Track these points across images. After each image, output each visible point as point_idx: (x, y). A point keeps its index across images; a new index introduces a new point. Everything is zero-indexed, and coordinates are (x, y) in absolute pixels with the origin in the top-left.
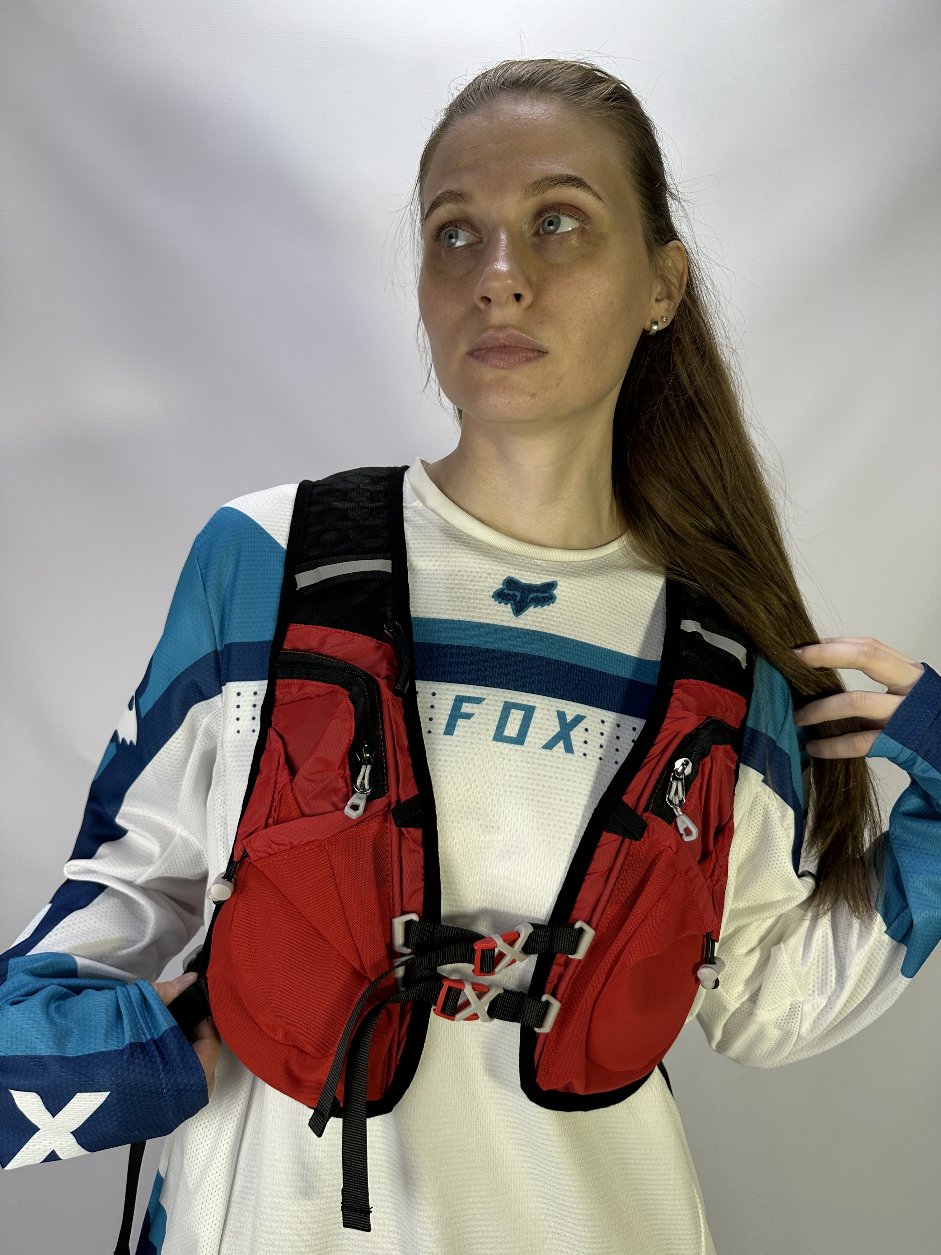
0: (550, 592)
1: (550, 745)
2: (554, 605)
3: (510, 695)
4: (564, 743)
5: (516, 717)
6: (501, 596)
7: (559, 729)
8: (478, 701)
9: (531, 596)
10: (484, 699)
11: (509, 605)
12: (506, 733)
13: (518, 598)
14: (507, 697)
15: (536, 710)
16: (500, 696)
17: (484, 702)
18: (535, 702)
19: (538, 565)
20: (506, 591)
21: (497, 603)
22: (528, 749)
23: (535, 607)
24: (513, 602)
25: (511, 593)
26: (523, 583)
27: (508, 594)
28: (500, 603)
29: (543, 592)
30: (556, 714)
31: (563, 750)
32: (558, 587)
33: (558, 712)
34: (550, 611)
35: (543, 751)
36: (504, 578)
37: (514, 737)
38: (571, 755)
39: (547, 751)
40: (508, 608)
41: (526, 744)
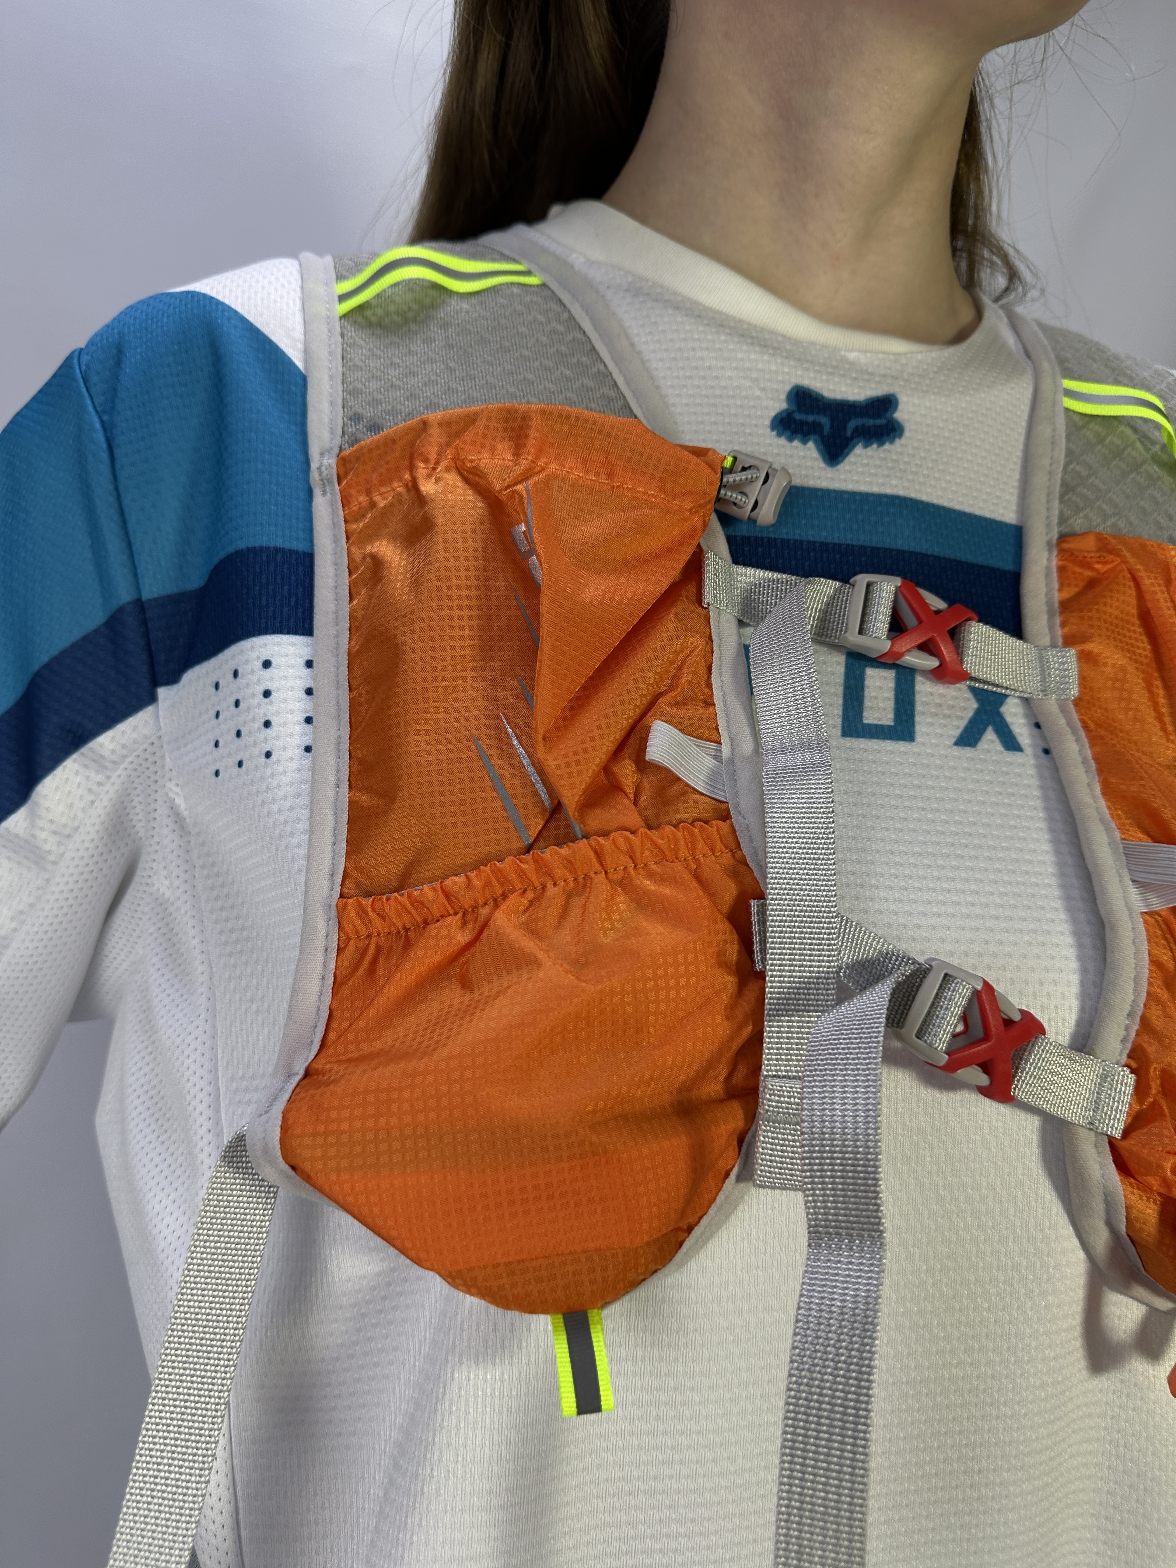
0: (888, 415)
1: (968, 739)
2: (903, 441)
4: (997, 733)
5: (880, 684)
6: (788, 426)
7: (975, 705)
9: (852, 424)
11: (811, 444)
12: (870, 717)
13: (827, 429)
19: (850, 363)
20: (798, 416)
21: (783, 441)
22: (927, 749)
23: (866, 446)
24: (817, 437)
25: (810, 418)
26: (828, 400)
27: (802, 423)
28: (790, 439)
29: (874, 417)
31: (999, 746)
32: (902, 406)
35: (958, 751)
36: (788, 388)
37: (889, 726)
38: (1018, 754)
39: (968, 752)
40: (811, 450)
41: (917, 737)
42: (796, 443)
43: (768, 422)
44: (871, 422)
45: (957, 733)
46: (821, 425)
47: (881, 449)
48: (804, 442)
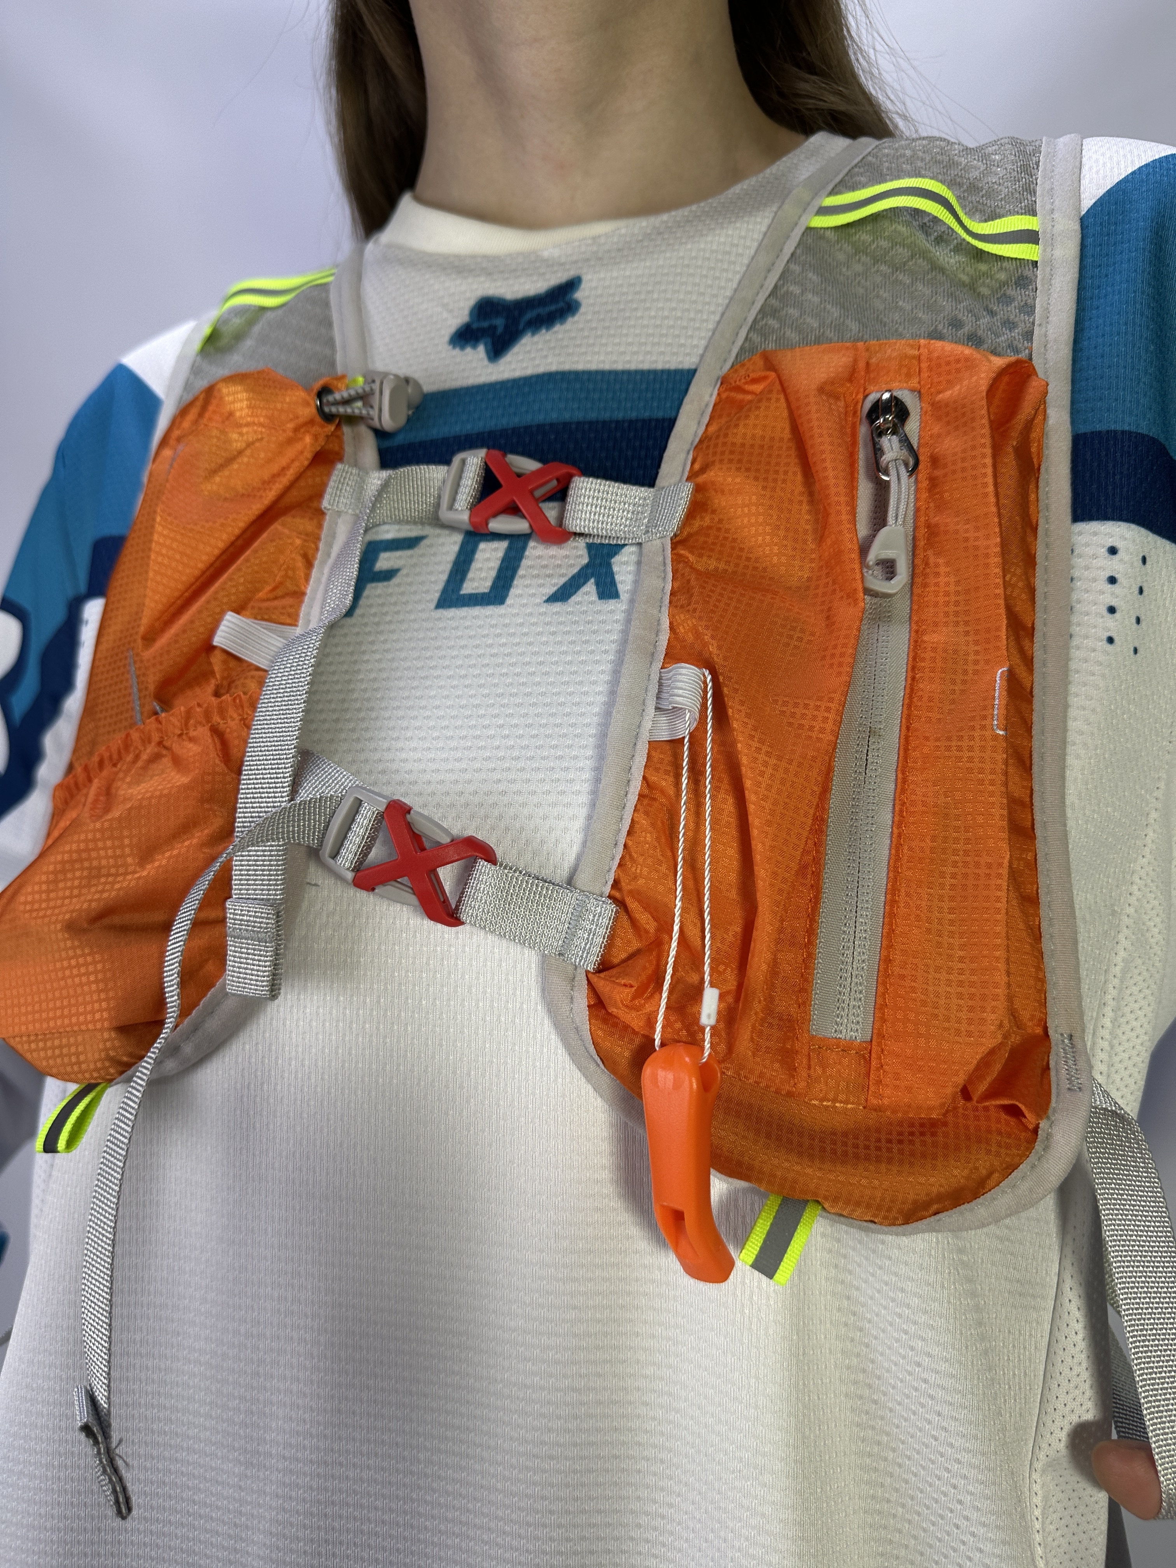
0: (567, 298)
1: (562, 595)
2: (576, 318)
4: (597, 584)
5: (489, 556)
6: (465, 336)
7: (585, 559)
8: (410, 541)
9: (525, 318)
10: (421, 538)
11: (481, 348)
12: (468, 588)
13: (500, 330)
17: (422, 543)
19: (543, 260)
20: (475, 326)
21: (457, 351)
22: (513, 610)
23: (533, 334)
24: (489, 340)
25: (485, 324)
26: (511, 301)
27: (478, 329)
28: (463, 349)
29: (550, 304)
31: (594, 597)
32: (583, 285)
34: (568, 332)
35: (544, 608)
36: (472, 302)
37: (483, 594)
38: (612, 602)
39: (557, 607)
40: (477, 355)
41: (509, 601)
42: (469, 350)
43: (447, 338)
44: (546, 310)
45: (550, 590)
46: (494, 328)
47: (550, 332)
48: (474, 347)
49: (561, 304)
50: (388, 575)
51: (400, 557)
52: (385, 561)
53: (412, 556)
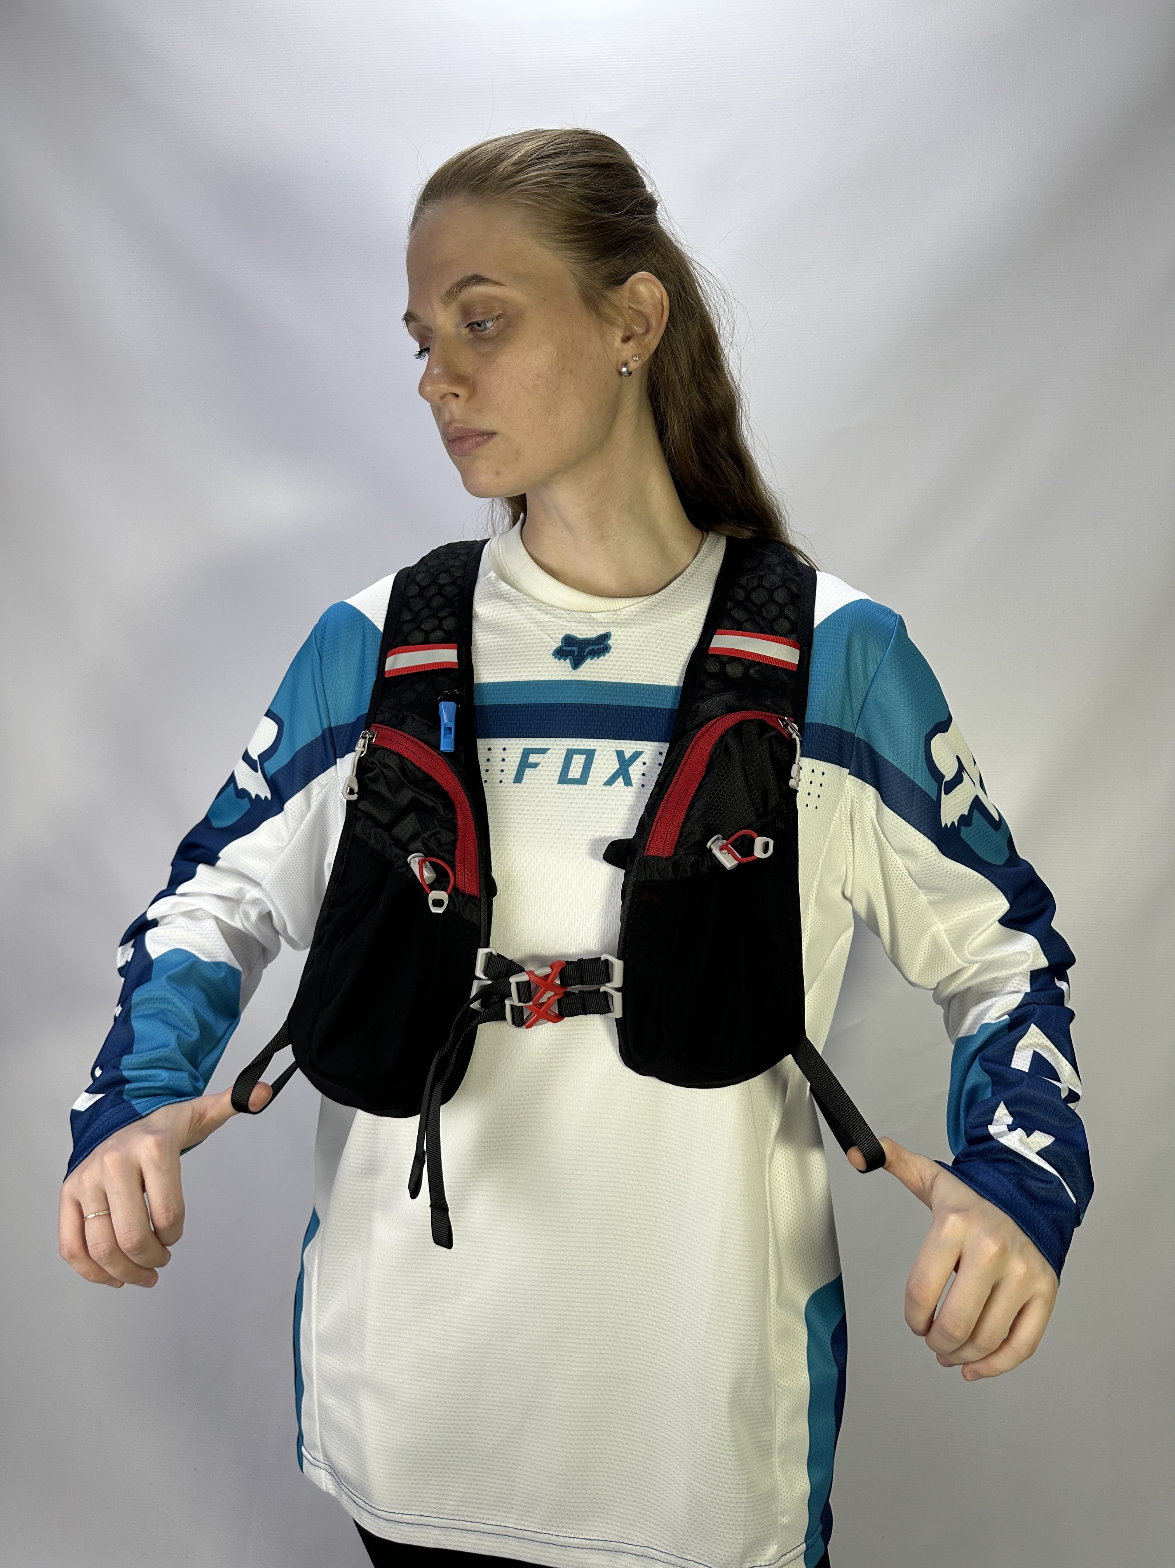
0: (605, 643)
1: (610, 782)
2: (610, 654)
3: (572, 743)
4: (623, 778)
5: (578, 761)
6: (560, 653)
7: (618, 766)
8: (543, 751)
9: (588, 649)
10: (549, 749)
11: (568, 660)
12: (571, 776)
13: (576, 653)
14: (568, 745)
15: (597, 753)
16: (563, 745)
17: (549, 751)
18: (595, 746)
19: (594, 619)
20: (564, 648)
21: (556, 660)
22: (590, 788)
23: (592, 658)
24: (571, 657)
25: (569, 649)
26: (580, 638)
27: (566, 651)
28: (559, 660)
29: (598, 644)
30: (615, 754)
31: (623, 784)
32: (612, 637)
33: (617, 751)
34: (607, 660)
35: (605, 788)
36: (563, 636)
37: (577, 779)
38: (630, 787)
39: (608, 787)
40: (567, 663)
41: (588, 783)
42: (562, 661)
43: (551, 652)
44: (597, 647)
45: (607, 779)
46: (574, 651)
47: (599, 659)
48: (565, 660)
49: (602, 646)
50: (535, 765)
51: (538, 757)
52: (532, 758)
53: (544, 757)
